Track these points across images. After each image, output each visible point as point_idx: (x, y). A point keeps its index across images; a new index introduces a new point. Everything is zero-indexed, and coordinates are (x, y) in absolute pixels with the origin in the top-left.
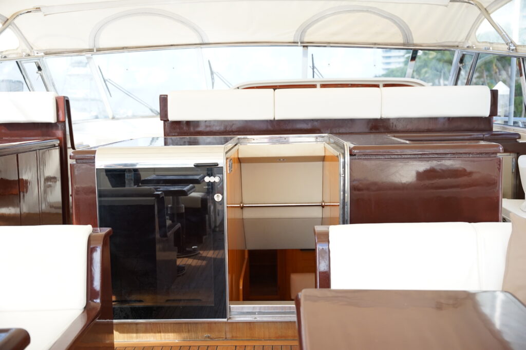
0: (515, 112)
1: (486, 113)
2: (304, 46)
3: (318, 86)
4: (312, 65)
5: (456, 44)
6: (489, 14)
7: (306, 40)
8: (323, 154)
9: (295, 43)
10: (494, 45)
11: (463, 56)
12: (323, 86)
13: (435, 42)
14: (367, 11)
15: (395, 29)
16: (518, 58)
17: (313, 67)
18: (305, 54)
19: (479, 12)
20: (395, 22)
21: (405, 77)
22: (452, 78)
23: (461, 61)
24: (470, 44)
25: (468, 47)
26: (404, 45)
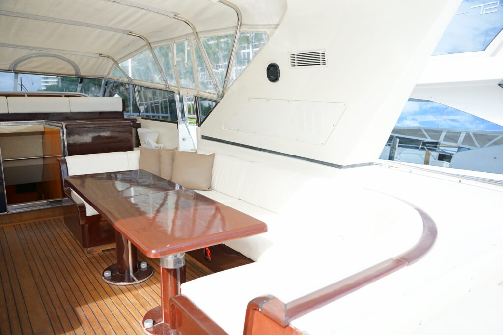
0: (133, 110)
1: (121, 109)
2: (16, 73)
3: (26, 95)
4: (20, 83)
5: (103, 76)
6: (118, 64)
7: (17, 69)
8: (43, 131)
9: (9, 71)
10: (122, 79)
11: (107, 82)
12: (28, 96)
13: (91, 75)
14: (55, 57)
15: (71, 67)
16: (133, 85)
17: (21, 85)
18: (16, 78)
19: (113, 62)
20: (71, 64)
21: (76, 91)
22: (101, 93)
23: (106, 85)
24: (110, 77)
25: (109, 78)
26: (75, 75)
